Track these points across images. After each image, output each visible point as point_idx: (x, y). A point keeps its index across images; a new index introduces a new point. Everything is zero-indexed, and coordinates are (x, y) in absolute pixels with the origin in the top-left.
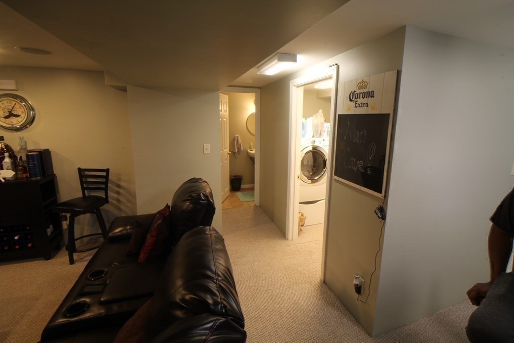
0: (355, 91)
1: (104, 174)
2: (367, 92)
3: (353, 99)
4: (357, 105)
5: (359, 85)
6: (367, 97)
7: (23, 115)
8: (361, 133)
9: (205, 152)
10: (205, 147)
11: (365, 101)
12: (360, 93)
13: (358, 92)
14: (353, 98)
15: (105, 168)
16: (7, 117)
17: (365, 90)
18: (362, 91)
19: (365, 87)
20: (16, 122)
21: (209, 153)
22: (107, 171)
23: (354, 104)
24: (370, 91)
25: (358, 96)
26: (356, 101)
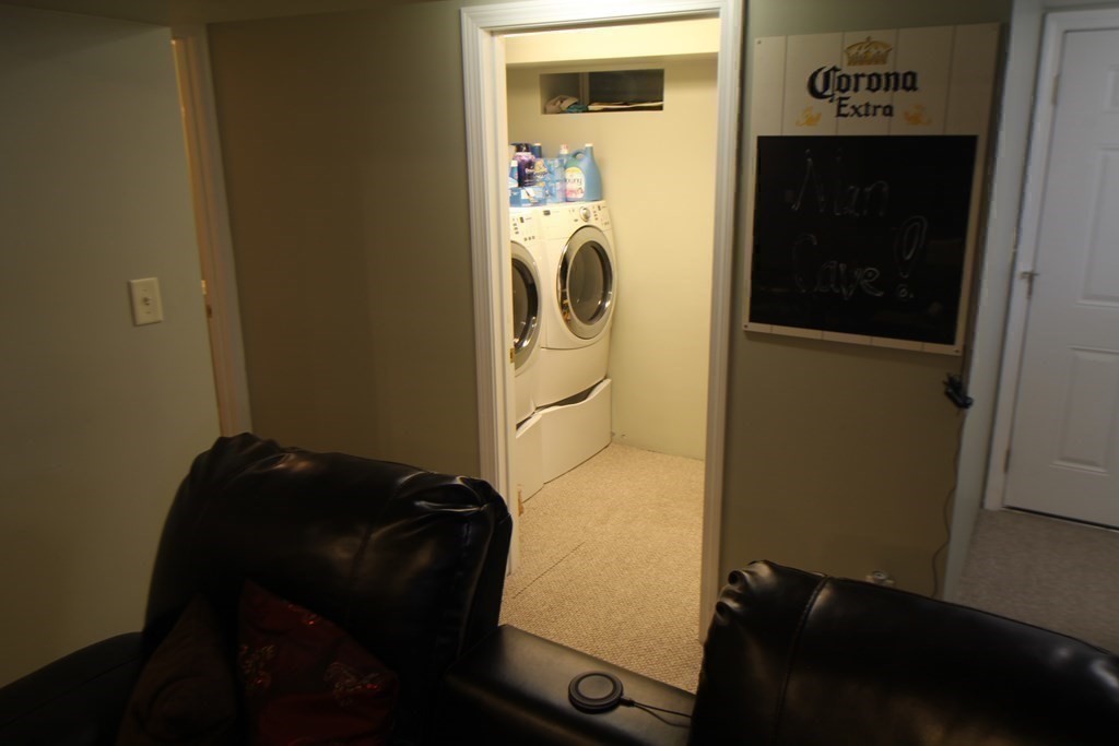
0: (835, 69)
2: (888, 75)
3: (829, 92)
4: (844, 111)
5: (853, 51)
6: (887, 89)
8: (868, 189)
9: (143, 315)
10: (139, 295)
11: (881, 98)
12: (857, 77)
13: (851, 71)
14: (826, 87)
17: (881, 69)
18: (869, 69)
19: (881, 59)
21: (160, 317)
23: (834, 105)
24: (902, 71)
25: (846, 83)
26: (841, 99)
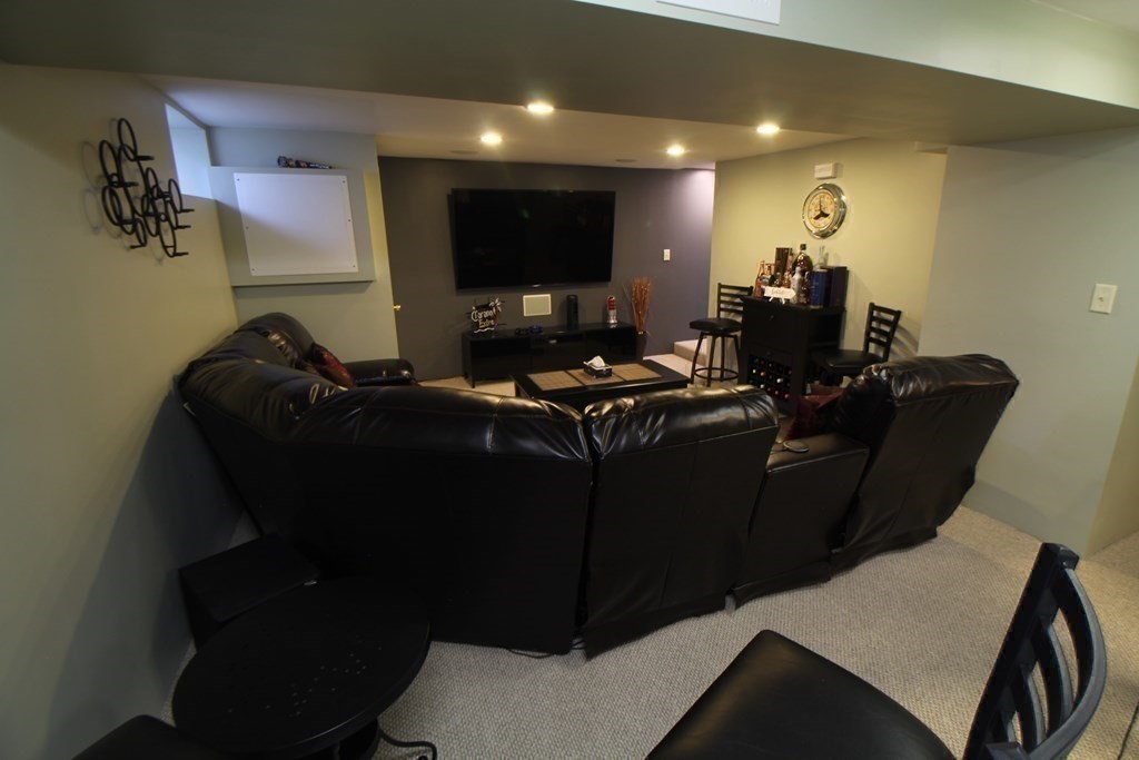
1: (891, 317)
7: (832, 215)
9: (1096, 306)
10: (1098, 294)
15: (896, 309)
16: (817, 218)
20: (824, 223)
21: (1109, 311)
22: (898, 314)
